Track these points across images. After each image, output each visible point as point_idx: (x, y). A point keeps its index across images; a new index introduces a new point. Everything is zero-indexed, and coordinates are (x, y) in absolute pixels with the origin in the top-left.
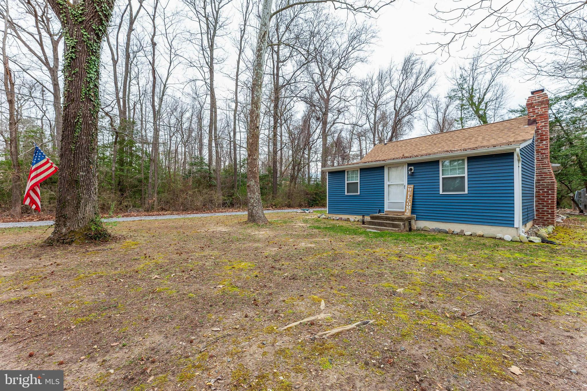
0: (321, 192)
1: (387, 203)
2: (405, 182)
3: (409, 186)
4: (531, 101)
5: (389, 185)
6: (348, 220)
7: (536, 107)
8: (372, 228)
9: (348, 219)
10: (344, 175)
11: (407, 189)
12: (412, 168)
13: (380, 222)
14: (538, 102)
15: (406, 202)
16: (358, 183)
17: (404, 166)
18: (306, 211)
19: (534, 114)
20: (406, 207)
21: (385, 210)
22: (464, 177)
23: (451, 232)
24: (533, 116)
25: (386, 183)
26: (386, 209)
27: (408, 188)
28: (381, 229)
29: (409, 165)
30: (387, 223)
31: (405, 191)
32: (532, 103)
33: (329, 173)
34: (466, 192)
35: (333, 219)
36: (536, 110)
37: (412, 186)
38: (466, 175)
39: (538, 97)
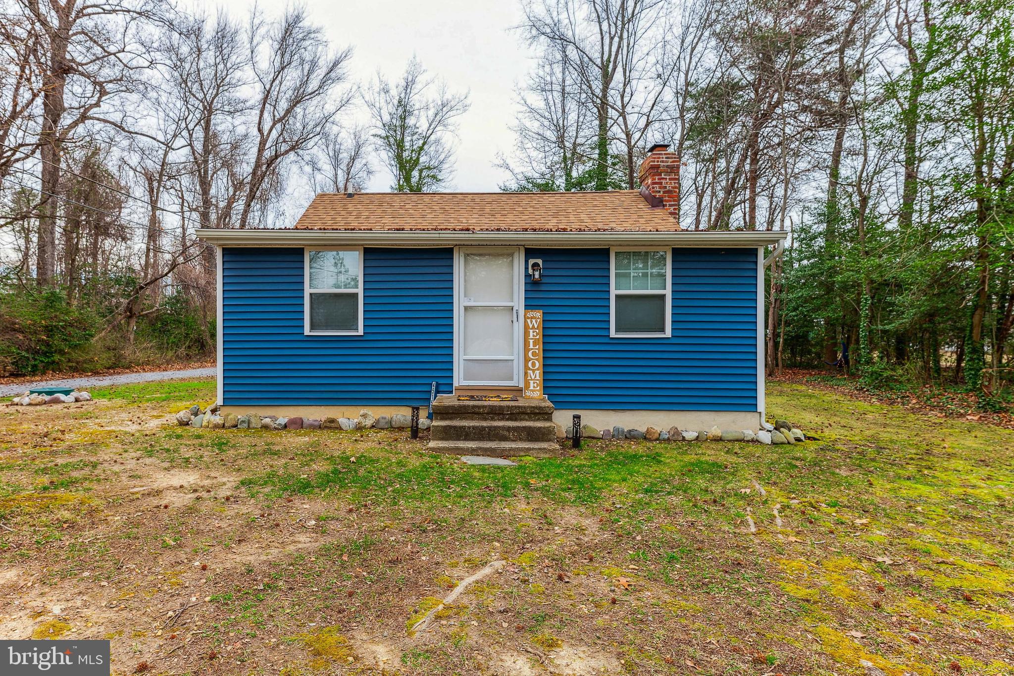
0: (72, 325)
1: (462, 362)
2: (519, 302)
3: (531, 314)
4: (658, 162)
5: (466, 308)
6: (331, 425)
7: (663, 176)
8: (473, 452)
9: (332, 421)
10: (298, 265)
11: (525, 322)
12: (540, 261)
13: (483, 428)
14: (668, 166)
15: (527, 360)
16: (355, 296)
17: (516, 255)
18: (62, 397)
19: (660, 188)
20: (526, 373)
21: (456, 384)
22: (663, 297)
23: (656, 436)
24: (660, 192)
25: (460, 301)
26: (459, 380)
27: (526, 318)
28: (504, 450)
29: (531, 252)
30: (509, 429)
31: (519, 327)
32: (658, 167)
33: (228, 252)
34: (668, 333)
35: (266, 427)
36: (664, 181)
37: (538, 314)
38: (668, 292)
39: (666, 158)
